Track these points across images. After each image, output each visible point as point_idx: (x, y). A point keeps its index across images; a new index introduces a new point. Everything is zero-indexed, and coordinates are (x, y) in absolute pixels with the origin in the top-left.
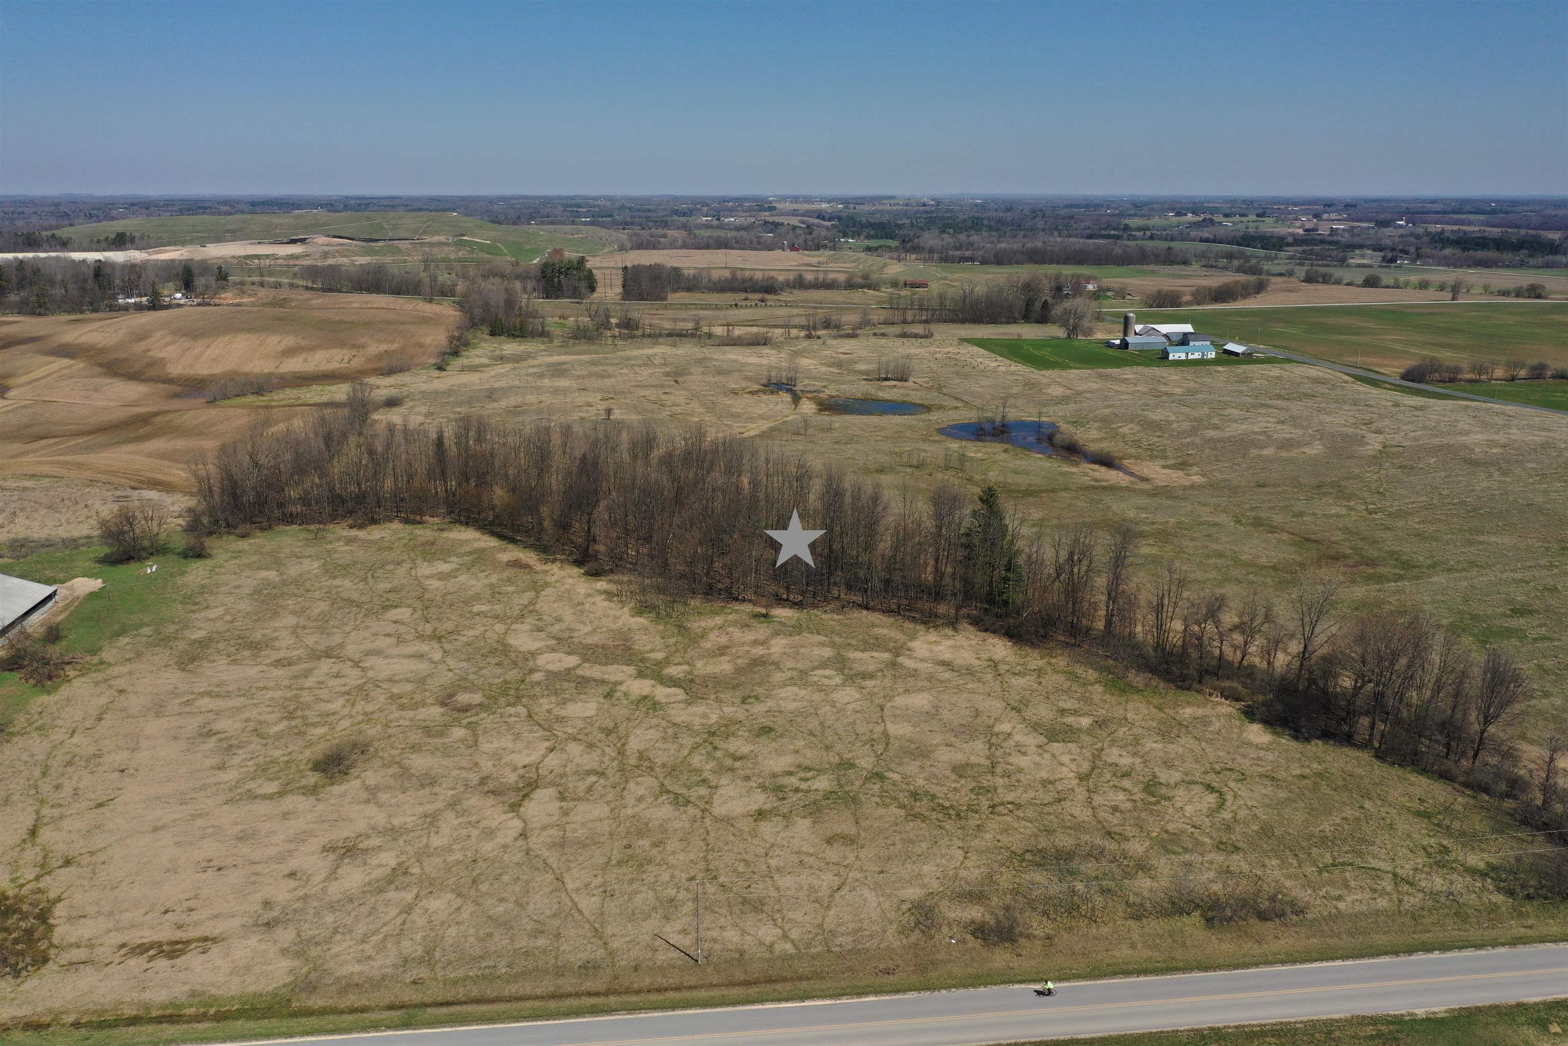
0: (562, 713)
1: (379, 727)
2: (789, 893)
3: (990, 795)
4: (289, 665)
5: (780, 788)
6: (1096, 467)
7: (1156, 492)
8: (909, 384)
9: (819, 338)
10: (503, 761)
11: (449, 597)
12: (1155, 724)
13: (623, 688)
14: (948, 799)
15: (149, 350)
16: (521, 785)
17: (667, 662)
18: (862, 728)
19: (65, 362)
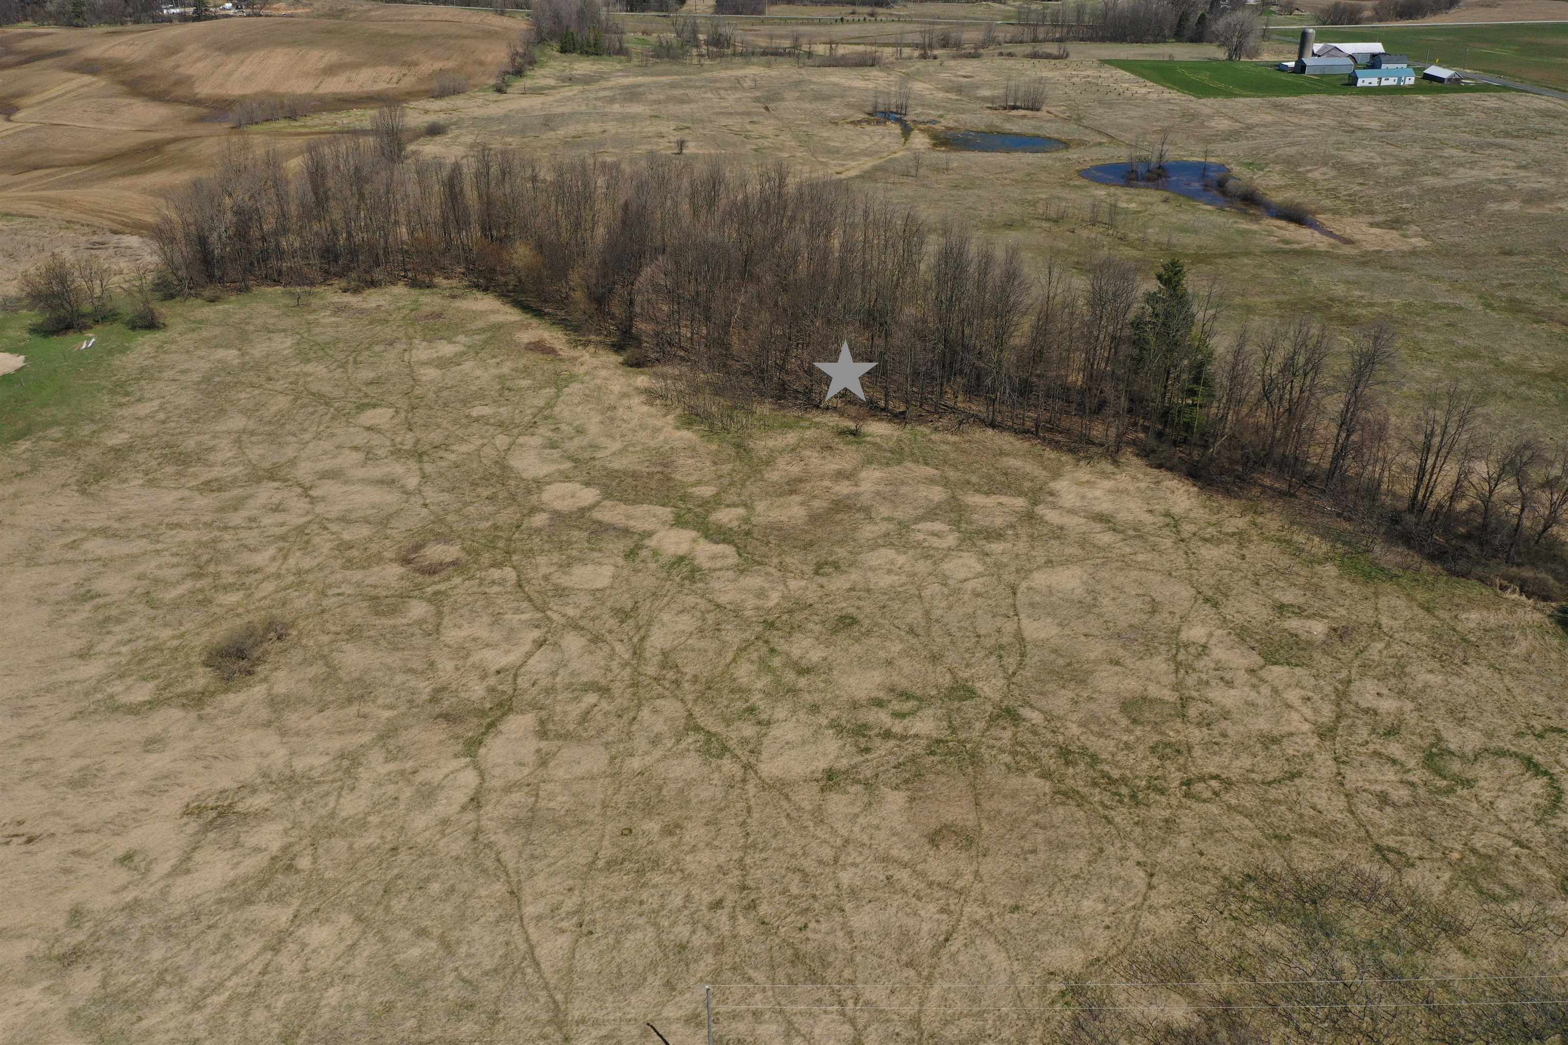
0: (565, 581)
1: (311, 596)
2: (867, 943)
3: (1181, 761)
4: (219, 490)
5: (861, 730)
6: (1282, 223)
7: (1366, 260)
8: (1042, 114)
9: (935, 58)
10: (470, 660)
11: (445, 393)
12: (1425, 638)
13: (652, 542)
14: (1116, 764)
15: (178, 66)
16: (488, 706)
17: (716, 502)
18: (985, 625)
19: (87, 79)
